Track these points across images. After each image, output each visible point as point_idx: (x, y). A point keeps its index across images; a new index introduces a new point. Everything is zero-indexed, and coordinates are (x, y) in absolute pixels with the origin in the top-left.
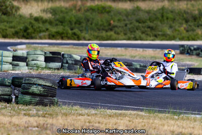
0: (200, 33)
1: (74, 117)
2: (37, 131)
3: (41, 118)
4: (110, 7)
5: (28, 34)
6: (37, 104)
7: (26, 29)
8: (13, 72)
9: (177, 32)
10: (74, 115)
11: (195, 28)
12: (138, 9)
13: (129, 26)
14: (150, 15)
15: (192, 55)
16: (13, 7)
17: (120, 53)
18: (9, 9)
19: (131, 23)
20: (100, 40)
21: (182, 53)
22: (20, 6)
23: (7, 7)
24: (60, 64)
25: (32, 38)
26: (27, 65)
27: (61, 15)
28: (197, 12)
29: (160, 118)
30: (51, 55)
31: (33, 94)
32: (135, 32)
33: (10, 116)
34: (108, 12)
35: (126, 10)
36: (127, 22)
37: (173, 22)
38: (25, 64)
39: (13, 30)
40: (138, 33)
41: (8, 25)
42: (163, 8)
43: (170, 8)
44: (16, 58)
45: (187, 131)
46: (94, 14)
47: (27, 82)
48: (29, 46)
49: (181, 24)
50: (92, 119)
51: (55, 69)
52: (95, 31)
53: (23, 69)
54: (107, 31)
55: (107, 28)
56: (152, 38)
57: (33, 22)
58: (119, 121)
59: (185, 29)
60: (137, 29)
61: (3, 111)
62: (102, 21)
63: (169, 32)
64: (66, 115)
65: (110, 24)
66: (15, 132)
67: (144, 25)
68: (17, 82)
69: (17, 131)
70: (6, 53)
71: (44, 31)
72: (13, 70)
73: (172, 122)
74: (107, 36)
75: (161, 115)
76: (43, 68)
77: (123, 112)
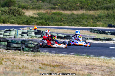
0: (98, 24)
1: (47, 57)
2: (31, 62)
3: (33, 57)
4: (62, 13)
5: (28, 23)
6: (31, 51)
7: (27, 21)
8: (22, 38)
9: (89, 23)
10: (46, 56)
11: (96, 22)
12: (73, 14)
13: (69, 21)
14: (78, 16)
15: (95, 33)
16: (22, 12)
17: (65, 31)
18: (20, 13)
19: (70, 20)
20: (57, 26)
21: (91, 32)
22: (25, 12)
23: (20, 12)
24: (41, 35)
25: (30, 25)
26: (27, 36)
27: (42, 16)
28: (97, 16)
29: (82, 58)
30: (37, 32)
31: (30, 47)
32: (72, 23)
33: (21, 56)
34: (61, 15)
35: (68, 14)
36: (69, 19)
37: (87, 19)
38: (27, 35)
39: (22, 21)
40: (73, 24)
41: (20, 19)
42: (83, 14)
43: (86, 14)
44: (23, 33)
45: (92, 63)
46: (55, 15)
47: (27, 42)
48: (28, 28)
49: (91, 20)
50: (54, 58)
51: (39, 37)
52: (55, 22)
53: (26, 37)
54: (60, 23)
55: (60, 21)
56: (79, 26)
57: (30, 18)
58: (65, 59)
59: (92, 22)
60: (73, 22)
61: (18, 54)
62: (58, 18)
63: (85, 23)
64: (43, 56)
65: (61, 20)
66: (22, 63)
67: (75, 20)
68: (23, 42)
69: (23, 62)
70: (19, 31)
71: (34, 22)
72: (22, 37)
73: (86, 59)
74: (60, 24)
75: (82, 57)
76: (34, 37)
77: (67, 55)
